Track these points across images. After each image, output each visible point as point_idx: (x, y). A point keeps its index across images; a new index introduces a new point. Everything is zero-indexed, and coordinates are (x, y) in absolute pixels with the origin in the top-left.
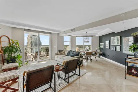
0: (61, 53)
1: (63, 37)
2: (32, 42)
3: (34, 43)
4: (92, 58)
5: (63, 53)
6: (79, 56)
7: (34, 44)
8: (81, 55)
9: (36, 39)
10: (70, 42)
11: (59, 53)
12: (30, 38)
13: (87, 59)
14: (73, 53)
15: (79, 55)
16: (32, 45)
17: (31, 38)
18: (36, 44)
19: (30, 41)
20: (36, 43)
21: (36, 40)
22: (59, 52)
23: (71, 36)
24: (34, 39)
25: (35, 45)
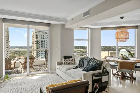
0: (67, 61)
1: (71, 30)
2: (37, 42)
3: (41, 42)
4: (134, 75)
5: (70, 61)
6: (101, 71)
7: (41, 44)
8: (104, 70)
9: (43, 37)
10: (89, 40)
11: (64, 62)
12: (35, 36)
13: (123, 77)
14: (88, 63)
15: (100, 69)
16: (38, 45)
17: (37, 35)
18: (43, 44)
19: (35, 40)
20: (43, 42)
21: (43, 39)
22: (63, 59)
23: (90, 29)
24: (40, 37)
25: (42, 46)
